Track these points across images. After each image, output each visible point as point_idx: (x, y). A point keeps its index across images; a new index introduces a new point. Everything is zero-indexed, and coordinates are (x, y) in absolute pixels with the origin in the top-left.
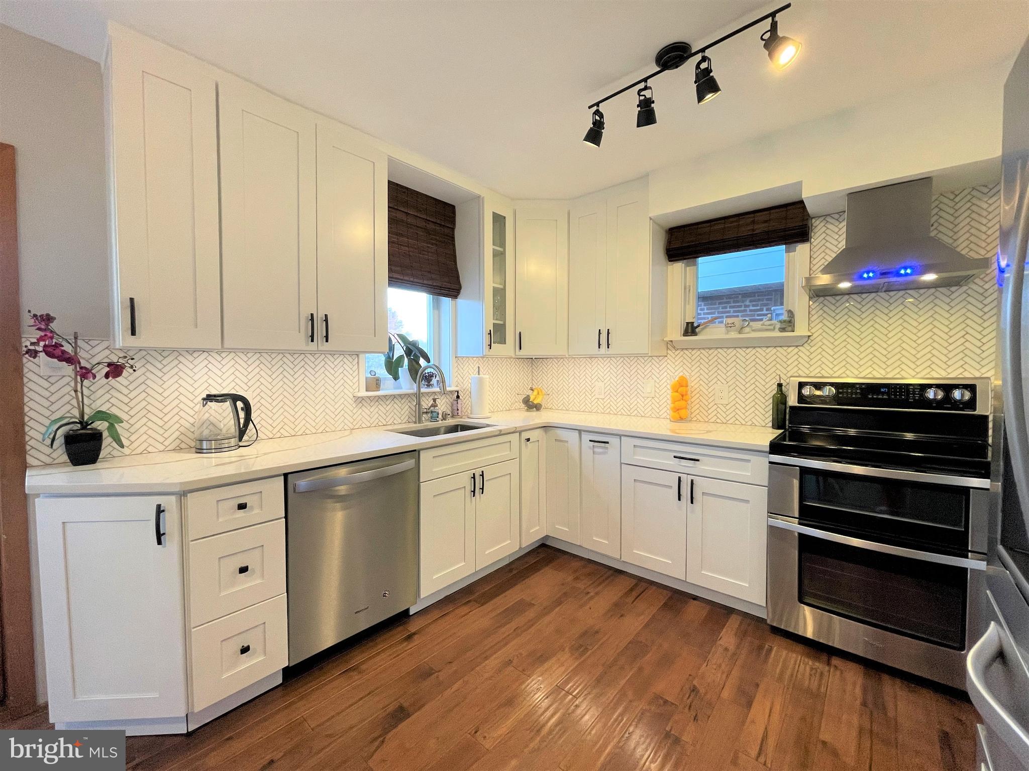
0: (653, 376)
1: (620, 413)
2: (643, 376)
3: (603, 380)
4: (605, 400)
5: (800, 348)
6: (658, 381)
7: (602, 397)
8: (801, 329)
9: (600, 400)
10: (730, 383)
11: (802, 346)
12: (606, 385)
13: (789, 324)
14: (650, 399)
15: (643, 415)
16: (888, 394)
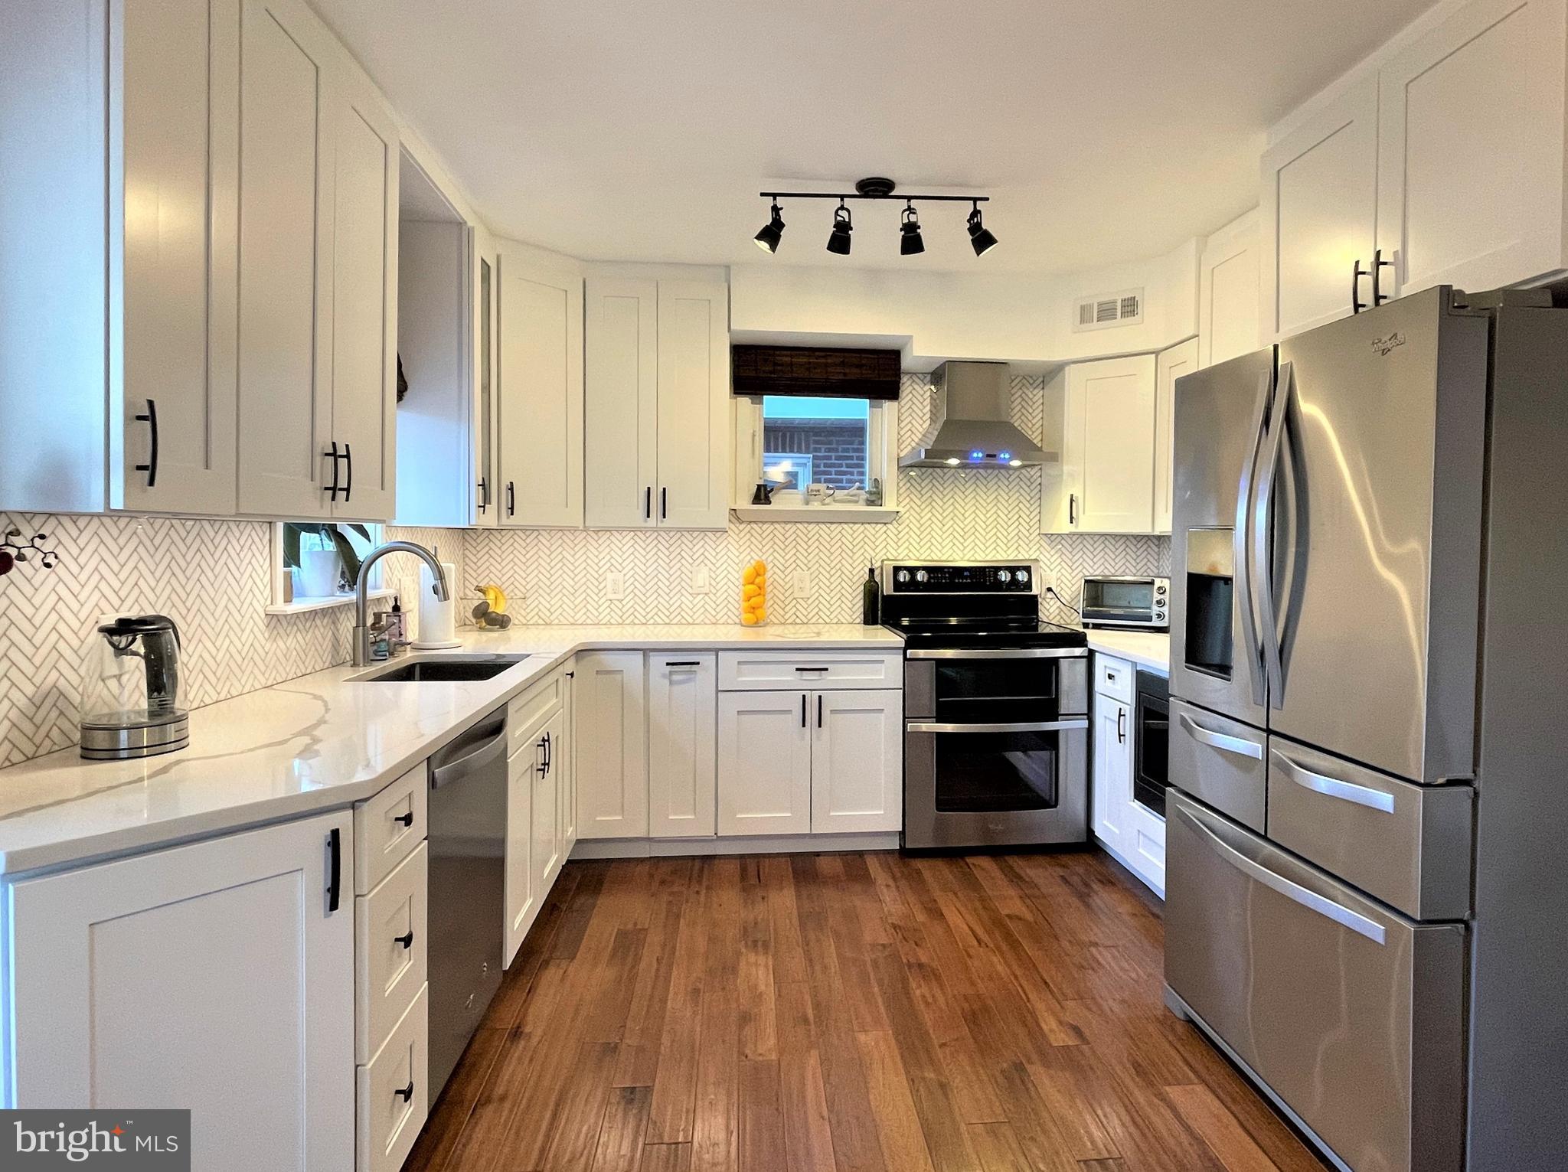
0: (706, 561)
1: (652, 621)
2: (691, 561)
3: (620, 569)
4: (624, 602)
5: (889, 526)
6: (714, 569)
7: (621, 597)
8: (890, 504)
9: (617, 603)
10: (812, 570)
11: (891, 523)
12: (627, 578)
13: (876, 497)
14: (701, 596)
15: (691, 621)
16: (970, 577)
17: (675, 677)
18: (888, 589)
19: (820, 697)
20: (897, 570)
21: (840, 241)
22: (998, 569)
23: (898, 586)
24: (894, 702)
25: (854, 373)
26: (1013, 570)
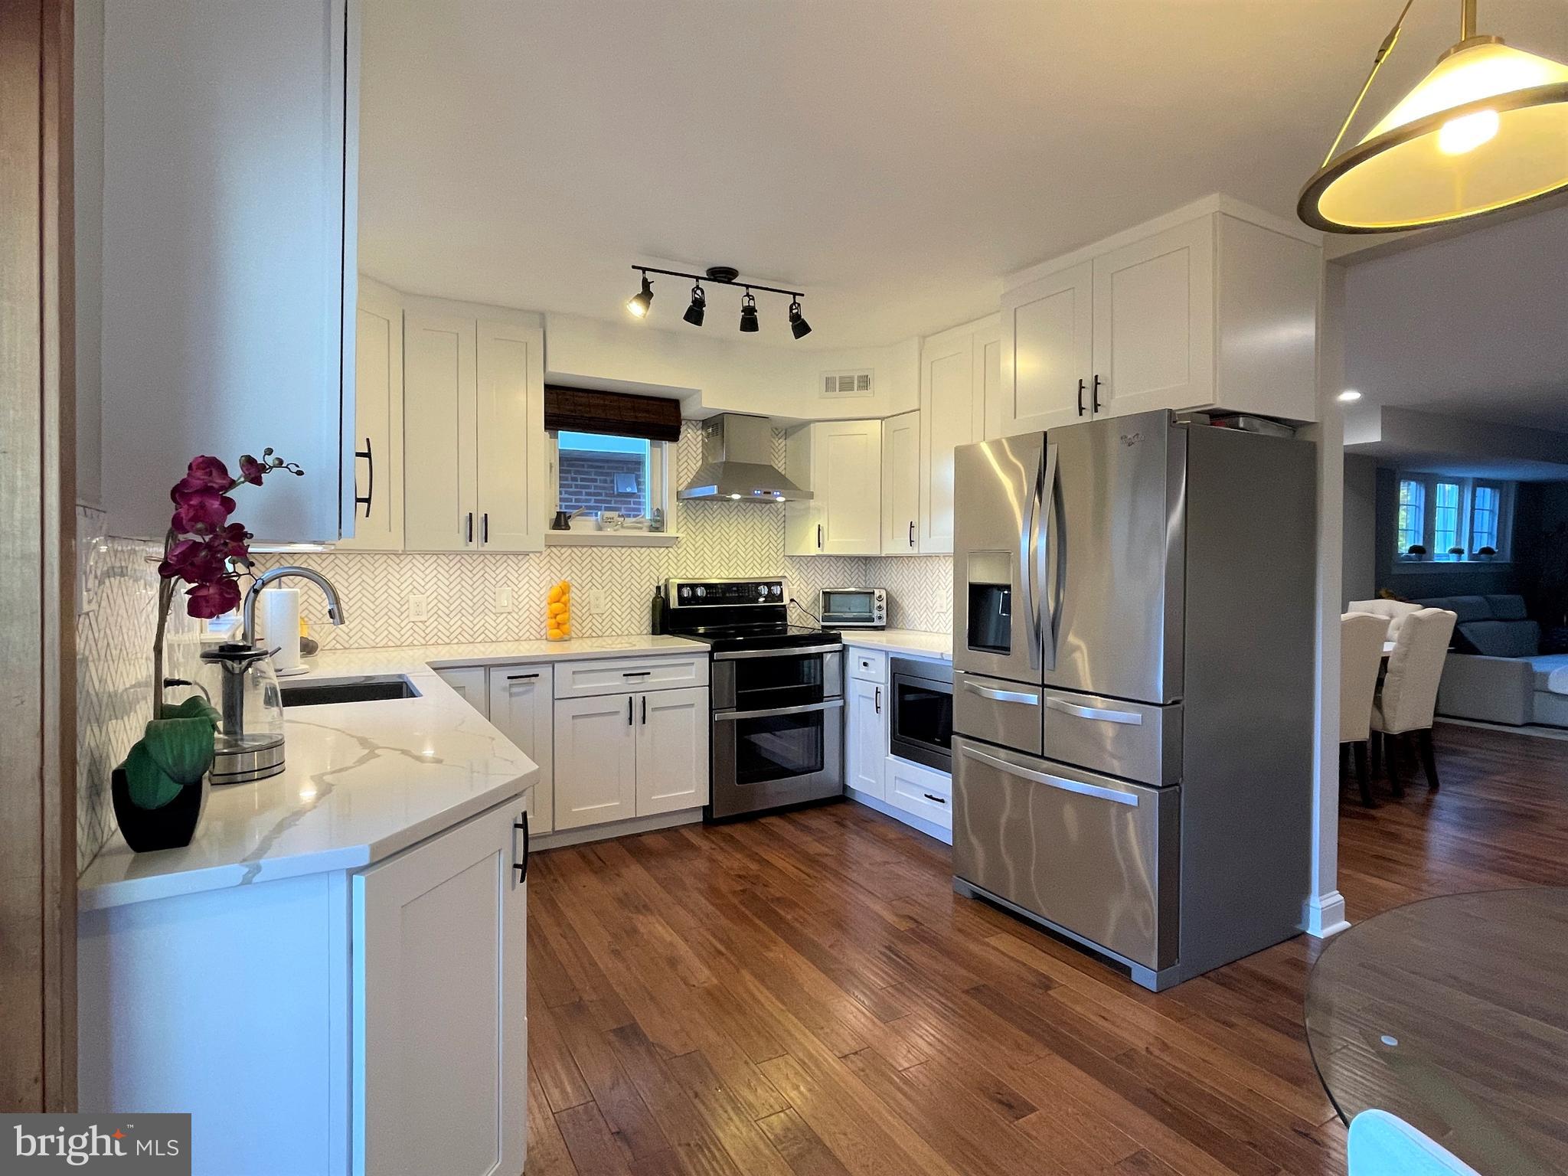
0: (509, 582)
1: (456, 641)
2: (494, 582)
3: (423, 591)
4: (427, 624)
5: (671, 549)
6: (516, 589)
7: (424, 618)
8: (671, 531)
9: (420, 624)
10: (605, 589)
11: (671, 547)
12: (430, 599)
13: (658, 524)
14: (505, 615)
15: (494, 639)
16: (737, 591)
17: (515, 690)
18: (674, 603)
19: (644, 698)
20: (680, 587)
21: (695, 314)
22: (759, 584)
23: (682, 600)
24: (702, 697)
25: (642, 417)
26: (769, 585)
